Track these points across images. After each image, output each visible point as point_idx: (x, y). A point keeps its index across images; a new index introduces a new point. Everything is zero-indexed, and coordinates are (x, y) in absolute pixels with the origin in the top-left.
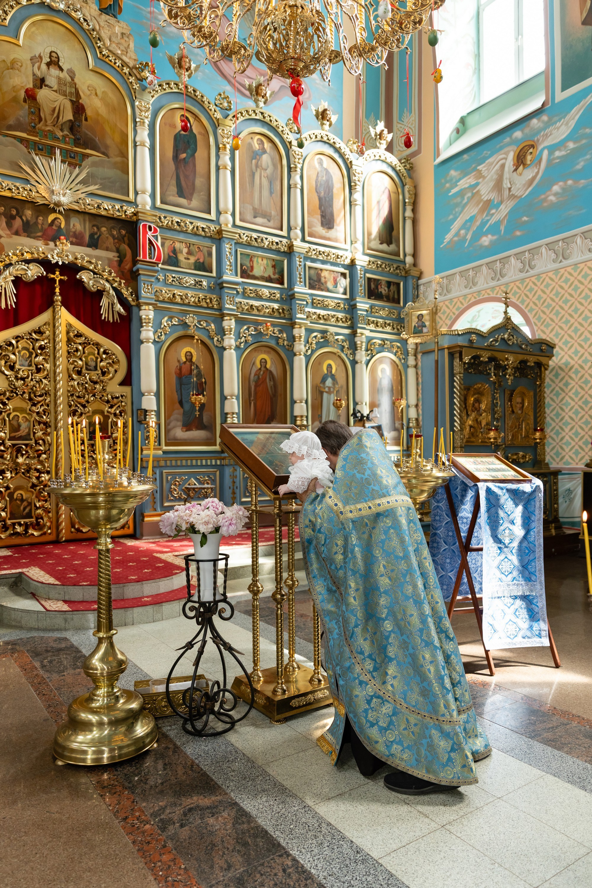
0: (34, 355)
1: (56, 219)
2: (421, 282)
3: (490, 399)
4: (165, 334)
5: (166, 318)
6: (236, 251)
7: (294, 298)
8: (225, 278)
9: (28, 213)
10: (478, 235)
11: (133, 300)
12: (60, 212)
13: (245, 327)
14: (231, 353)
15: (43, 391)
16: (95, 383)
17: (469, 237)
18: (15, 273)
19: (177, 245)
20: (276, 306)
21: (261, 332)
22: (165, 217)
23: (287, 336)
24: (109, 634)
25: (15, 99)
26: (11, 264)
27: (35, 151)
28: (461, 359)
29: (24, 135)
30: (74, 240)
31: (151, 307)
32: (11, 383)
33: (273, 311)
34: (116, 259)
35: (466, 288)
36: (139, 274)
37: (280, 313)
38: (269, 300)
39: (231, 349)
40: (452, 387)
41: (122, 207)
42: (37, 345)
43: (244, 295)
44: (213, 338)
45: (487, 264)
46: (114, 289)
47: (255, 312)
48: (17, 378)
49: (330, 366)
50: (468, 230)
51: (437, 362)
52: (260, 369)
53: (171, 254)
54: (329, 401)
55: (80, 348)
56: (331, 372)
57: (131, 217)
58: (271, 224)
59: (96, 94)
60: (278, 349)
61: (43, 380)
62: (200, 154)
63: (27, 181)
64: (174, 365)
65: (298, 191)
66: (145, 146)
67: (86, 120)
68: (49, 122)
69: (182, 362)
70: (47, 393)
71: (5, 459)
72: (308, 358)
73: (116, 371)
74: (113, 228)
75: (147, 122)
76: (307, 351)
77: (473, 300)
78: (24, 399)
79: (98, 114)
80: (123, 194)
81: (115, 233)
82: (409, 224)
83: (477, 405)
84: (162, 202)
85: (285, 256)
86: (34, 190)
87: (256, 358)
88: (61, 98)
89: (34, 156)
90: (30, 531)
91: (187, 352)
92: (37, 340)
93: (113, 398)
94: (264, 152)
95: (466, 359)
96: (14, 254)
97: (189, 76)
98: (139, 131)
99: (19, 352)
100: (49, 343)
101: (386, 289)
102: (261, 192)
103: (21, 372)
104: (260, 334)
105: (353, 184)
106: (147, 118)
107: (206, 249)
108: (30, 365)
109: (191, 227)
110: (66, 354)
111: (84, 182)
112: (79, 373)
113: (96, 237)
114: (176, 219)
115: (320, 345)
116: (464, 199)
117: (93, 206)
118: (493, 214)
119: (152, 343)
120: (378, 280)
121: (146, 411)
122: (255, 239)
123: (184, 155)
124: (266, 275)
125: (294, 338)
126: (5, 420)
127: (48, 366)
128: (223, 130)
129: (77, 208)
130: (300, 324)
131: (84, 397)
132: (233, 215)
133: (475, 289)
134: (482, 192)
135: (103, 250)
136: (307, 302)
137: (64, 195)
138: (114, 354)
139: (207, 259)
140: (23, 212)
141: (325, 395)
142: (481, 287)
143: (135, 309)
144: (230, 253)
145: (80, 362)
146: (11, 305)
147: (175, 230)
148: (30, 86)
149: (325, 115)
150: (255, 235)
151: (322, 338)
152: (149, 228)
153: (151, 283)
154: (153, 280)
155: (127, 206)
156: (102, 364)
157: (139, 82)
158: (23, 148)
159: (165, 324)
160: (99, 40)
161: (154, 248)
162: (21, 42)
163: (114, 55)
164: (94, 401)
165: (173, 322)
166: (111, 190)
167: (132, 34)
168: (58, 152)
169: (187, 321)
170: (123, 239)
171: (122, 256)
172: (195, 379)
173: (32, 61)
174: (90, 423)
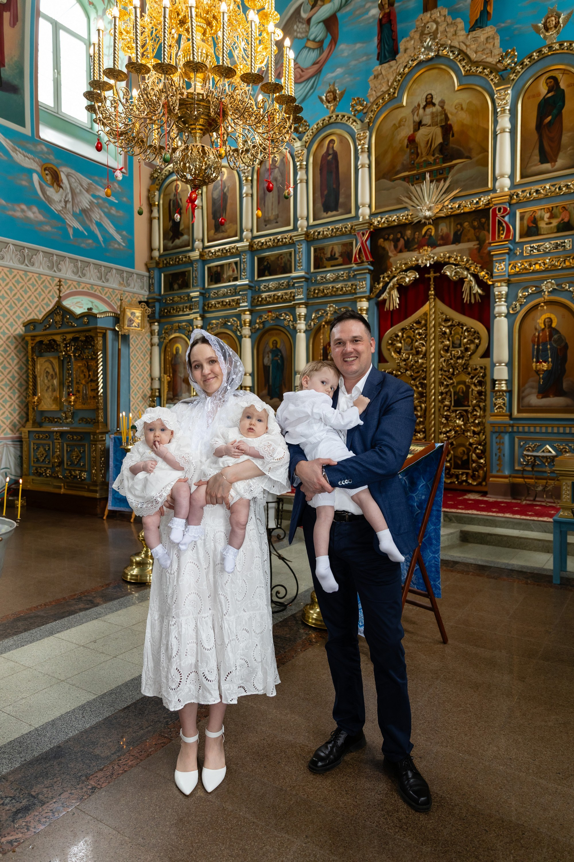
1: (427, 230)
4: (521, 305)
5: (521, 290)
9: (408, 232)
11: (489, 280)
12: (430, 224)
15: (420, 369)
16: (459, 358)
18: (397, 282)
19: (539, 214)
22: (523, 191)
26: (394, 276)
27: (413, 182)
29: (406, 173)
30: (441, 242)
31: (504, 283)
32: (397, 364)
34: (476, 247)
36: (492, 255)
42: (417, 332)
46: (472, 274)
48: (401, 360)
53: (531, 225)
55: (448, 331)
57: (486, 205)
59: (462, 109)
61: (419, 360)
62: (569, 107)
63: (406, 209)
66: (505, 131)
67: (453, 136)
68: (424, 154)
69: (539, 329)
70: (423, 370)
73: (477, 346)
74: (474, 220)
75: (508, 108)
78: (407, 376)
79: (463, 125)
80: (483, 186)
81: (476, 224)
84: (522, 177)
86: (411, 213)
88: (434, 129)
89: (411, 187)
91: (546, 319)
92: (417, 329)
93: (473, 370)
96: (396, 268)
98: (500, 121)
99: (404, 340)
100: (426, 330)
106: (508, 103)
108: (412, 349)
109: (553, 190)
110: (437, 336)
112: (447, 351)
113: (459, 233)
114: (535, 188)
117: (455, 208)
119: (505, 316)
121: (496, 380)
123: (549, 118)
127: (424, 348)
129: (442, 215)
131: (450, 371)
138: (475, 330)
139: (573, 216)
143: (491, 290)
145: (448, 343)
146: (396, 306)
147: (535, 199)
152: (500, 210)
153: (504, 260)
154: (507, 257)
155: (484, 196)
156: (465, 340)
157: (500, 73)
158: (405, 184)
159: (520, 295)
160: (464, 59)
161: (503, 227)
162: (404, 104)
163: (477, 64)
164: (458, 374)
165: (530, 291)
166: (472, 187)
167: (498, 31)
168: (428, 176)
169: (544, 288)
170: (483, 227)
171: (481, 242)
172: (555, 345)
173: (413, 112)
174: (455, 393)
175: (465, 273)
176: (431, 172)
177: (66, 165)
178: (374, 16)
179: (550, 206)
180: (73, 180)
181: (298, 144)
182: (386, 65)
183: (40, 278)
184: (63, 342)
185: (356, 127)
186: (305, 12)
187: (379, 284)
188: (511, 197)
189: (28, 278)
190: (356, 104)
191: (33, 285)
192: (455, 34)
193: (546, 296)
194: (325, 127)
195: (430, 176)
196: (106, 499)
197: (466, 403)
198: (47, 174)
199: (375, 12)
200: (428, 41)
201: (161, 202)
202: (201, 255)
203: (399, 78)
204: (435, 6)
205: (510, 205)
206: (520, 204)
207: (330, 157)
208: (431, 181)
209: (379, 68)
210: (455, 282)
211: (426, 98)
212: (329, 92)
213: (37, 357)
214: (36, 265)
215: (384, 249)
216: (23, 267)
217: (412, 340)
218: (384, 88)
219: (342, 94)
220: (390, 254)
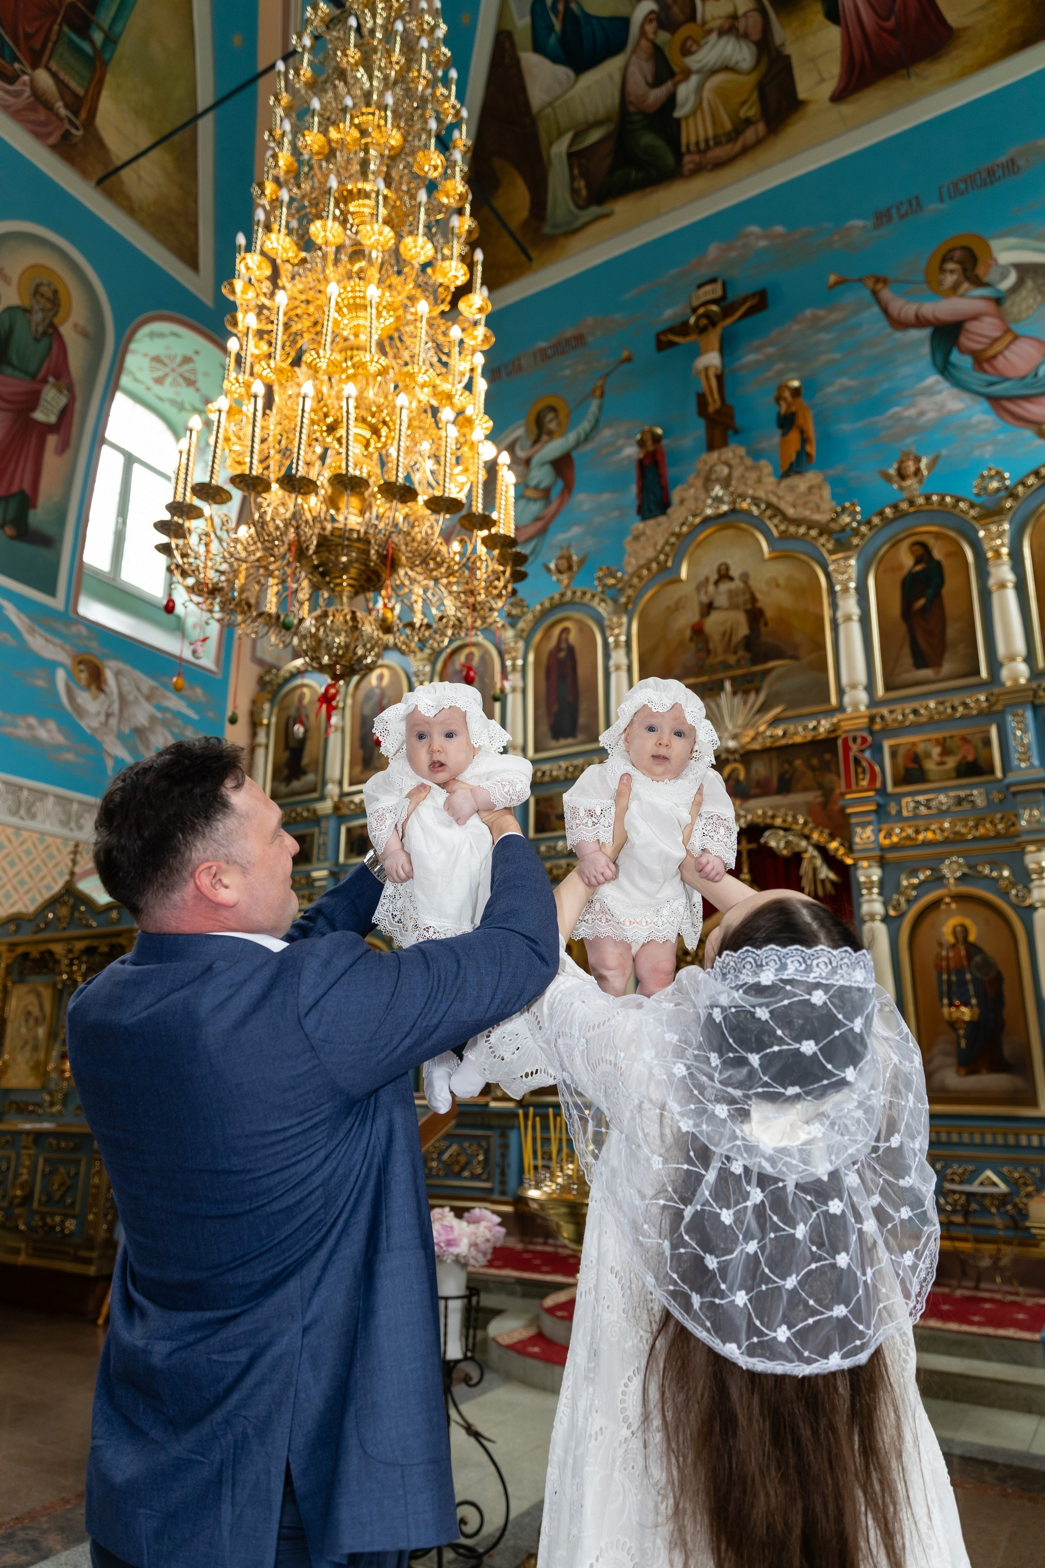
1: (734, 770)
4: (909, 901)
5: (906, 875)
8: (1019, 776)
11: (848, 856)
12: (735, 761)
19: (921, 747)
22: (893, 711)
30: (757, 791)
31: (872, 862)
34: (818, 799)
46: (815, 846)
53: (911, 765)
57: (832, 732)
59: (778, 585)
62: (954, 585)
66: (851, 620)
67: (766, 624)
68: (720, 651)
69: (947, 945)
74: (812, 756)
75: (852, 585)
79: (781, 609)
80: (820, 703)
81: (815, 762)
88: (733, 613)
91: (956, 926)
98: (841, 604)
106: (852, 580)
109: (940, 710)
113: (787, 776)
114: (912, 707)
117: (778, 736)
119: (882, 921)
123: (922, 602)
128: (990, 529)
129: (759, 747)
132: (1030, 657)
139: (982, 752)
144: (1022, 729)
152: (855, 740)
153: (869, 823)
154: (872, 818)
155: (825, 718)
157: (836, 536)
159: (905, 883)
160: (775, 516)
161: (864, 768)
162: (684, 576)
163: (797, 522)
165: (922, 877)
166: (804, 703)
167: (826, 479)
168: (728, 685)
169: (946, 871)
170: (828, 767)
171: (827, 793)
172: (978, 975)
173: (698, 589)
175: (804, 843)
176: (733, 680)
177: (115, 658)
178: (629, 457)
179: (939, 735)
180: (124, 681)
181: (510, 634)
182: (652, 522)
183: (42, 841)
184: (66, 956)
185: (603, 609)
186: (522, 449)
188: (872, 719)
189: (21, 839)
190: (606, 576)
191: (28, 852)
192: (759, 481)
193: (952, 886)
194: (554, 608)
195: (732, 685)
196: (109, 1278)
198: (81, 671)
199: (631, 451)
200: (718, 491)
201: (274, 720)
202: (336, 808)
203: (673, 540)
204: (725, 444)
205: (871, 732)
206: (888, 732)
207: (562, 654)
208: (735, 693)
209: (641, 526)
210: (786, 860)
211: (719, 570)
212: (561, 558)
213: (14, 983)
214: (40, 817)
216: (15, 820)
218: (650, 553)
219: (581, 562)
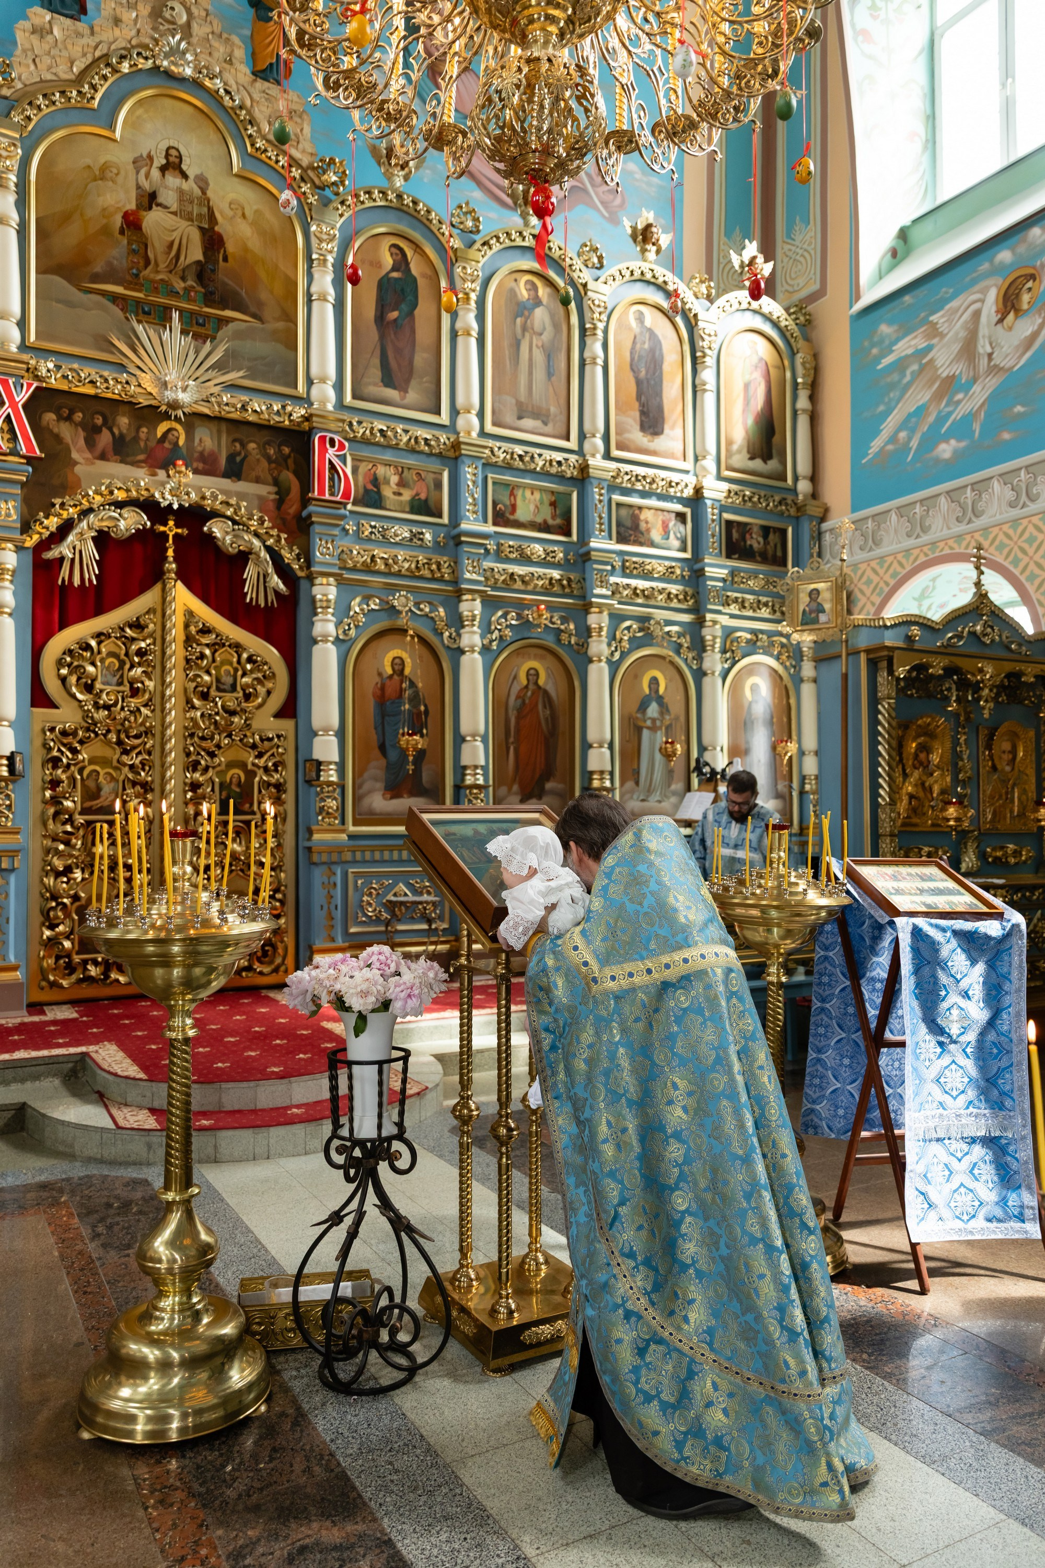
0: (127, 666)
1: (170, 430)
2: (825, 526)
3: (948, 745)
4: (357, 627)
5: (358, 600)
6: (485, 479)
7: (590, 559)
8: (464, 526)
9: (124, 421)
10: (931, 440)
11: (301, 568)
12: (177, 419)
13: (500, 613)
14: (474, 660)
15: (142, 729)
16: (232, 713)
17: (914, 444)
18: (97, 525)
19: (381, 471)
20: (556, 574)
21: (528, 621)
22: (359, 423)
23: (576, 628)
24: (186, 1196)
25: (105, 230)
26: (91, 510)
27: (137, 315)
28: (891, 672)
29: (119, 290)
30: (201, 466)
31: (331, 580)
32: (86, 715)
33: (551, 583)
34: (273, 497)
35: (909, 536)
36: (312, 523)
37: (563, 587)
38: (544, 563)
39: (473, 651)
40: (874, 722)
41: (284, 407)
42: (134, 647)
43: (500, 555)
44: (442, 634)
45: (948, 492)
46: (269, 549)
47: (519, 585)
48: (97, 706)
49: (654, 681)
50: (913, 431)
51: (845, 677)
52: (527, 687)
53: (370, 487)
54: (652, 743)
55: (207, 652)
56: (657, 691)
57: (299, 424)
58: (549, 429)
59: (244, 216)
60: (560, 651)
61: (142, 709)
62: (423, 310)
63: (122, 367)
64: (371, 682)
65: (599, 371)
66: (326, 300)
67: (225, 259)
68: (162, 266)
69: (385, 676)
70: (148, 732)
71: (74, 847)
72: (614, 667)
73: (269, 693)
74: (268, 443)
75: (330, 259)
76: (612, 654)
77: (922, 559)
78: (109, 743)
79: (246, 249)
80: (287, 385)
81: (272, 452)
82: (803, 423)
83: (922, 756)
84: (355, 397)
85: (574, 486)
86: (134, 382)
87: (519, 667)
88: (184, 224)
89: (135, 324)
90: (113, 976)
91: (394, 658)
92: (133, 640)
93: (262, 740)
94: (538, 302)
95: (901, 672)
96: (97, 492)
97: (406, 178)
98: (316, 276)
99: (102, 661)
100: (154, 644)
101: (761, 540)
102: (530, 373)
103: (104, 696)
104: (526, 624)
105: (699, 354)
106: (331, 252)
107: (432, 476)
108: (120, 684)
109: (405, 439)
110: (182, 663)
111: (220, 366)
112: (205, 696)
113: (238, 459)
114: (380, 425)
115: (636, 643)
116: (905, 376)
117: (234, 406)
118: (959, 402)
119: (333, 643)
120: (746, 524)
121: (319, 763)
122: (520, 456)
123: (395, 314)
124: (539, 520)
125: (588, 630)
126: (74, 779)
127: (150, 684)
128: (464, 268)
129: (206, 411)
130: (600, 606)
131: (212, 738)
132: (481, 415)
133: (925, 538)
134: (939, 363)
135: (251, 481)
136: (613, 567)
137: (184, 389)
138: (266, 663)
139: (433, 493)
140: (114, 420)
141: (646, 733)
142: (938, 534)
143: (304, 584)
144: (474, 482)
145: (207, 678)
146: (90, 580)
147: (377, 444)
148: (132, 206)
149: (649, 235)
150: (519, 450)
151: (640, 630)
152: (331, 442)
153: (331, 537)
154: (337, 532)
155: (294, 405)
156: (245, 680)
158: (116, 311)
159: (357, 608)
160: (251, 123)
161: (338, 476)
162: (118, 135)
163: (275, 147)
164: (229, 746)
165: (373, 607)
166: (266, 379)
168: (175, 317)
169: (395, 603)
170: (286, 462)
171: (283, 491)
172: (409, 706)
173: (137, 164)
174: (222, 785)
175: (256, 543)
176: (180, 311)
179: (398, 464)
182: (60, 20)
187: (47, 517)
192: (228, 61)
195: (179, 320)
197: (247, 806)
200: (178, 39)
203: (106, 71)
206: (353, 443)
215: (58, 438)
217: (122, 663)
220: (75, 455)
